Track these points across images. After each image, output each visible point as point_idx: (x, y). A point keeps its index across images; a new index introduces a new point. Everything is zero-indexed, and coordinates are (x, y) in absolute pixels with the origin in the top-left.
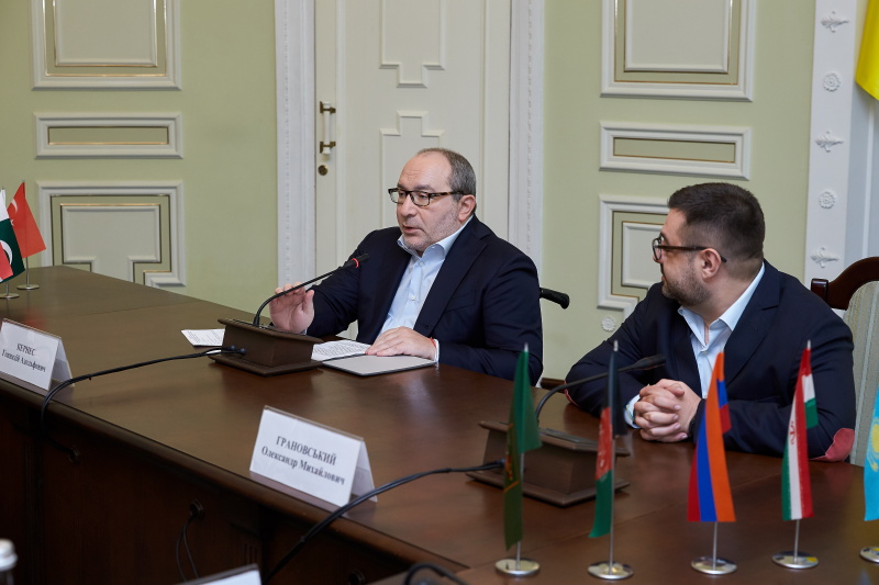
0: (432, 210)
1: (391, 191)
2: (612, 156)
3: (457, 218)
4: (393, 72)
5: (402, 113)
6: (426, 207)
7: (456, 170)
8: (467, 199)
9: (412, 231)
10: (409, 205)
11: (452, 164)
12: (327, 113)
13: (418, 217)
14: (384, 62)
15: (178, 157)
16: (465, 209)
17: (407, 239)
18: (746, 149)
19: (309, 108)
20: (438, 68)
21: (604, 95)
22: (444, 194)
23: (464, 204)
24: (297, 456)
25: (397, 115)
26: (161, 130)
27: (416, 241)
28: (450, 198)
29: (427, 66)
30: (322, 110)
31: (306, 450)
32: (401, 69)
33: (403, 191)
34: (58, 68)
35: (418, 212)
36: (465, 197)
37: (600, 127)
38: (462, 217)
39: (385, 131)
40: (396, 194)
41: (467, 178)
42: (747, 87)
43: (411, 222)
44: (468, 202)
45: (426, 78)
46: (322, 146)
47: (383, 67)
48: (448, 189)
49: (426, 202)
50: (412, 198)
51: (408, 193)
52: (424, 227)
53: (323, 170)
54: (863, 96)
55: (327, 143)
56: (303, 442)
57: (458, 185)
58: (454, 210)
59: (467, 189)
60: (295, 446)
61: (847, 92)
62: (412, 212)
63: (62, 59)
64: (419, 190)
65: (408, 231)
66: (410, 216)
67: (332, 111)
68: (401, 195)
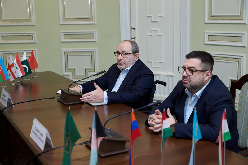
0: (127, 58)
1: (115, 53)
2: (208, 41)
3: (134, 60)
4: (150, 18)
5: (152, 29)
6: (125, 57)
7: (133, 46)
8: (137, 54)
9: (122, 64)
10: (120, 57)
11: (132, 45)
12: (133, 30)
13: (123, 60)
14: (148, 16)
15: (95, 42)
16: (136, 57)
17: (120, 66)
18: (245, 38)
19: (128, 28)
20: (162, 17)
21: (206, 23)
22: (130, 53)
23: (136, 56)
25: (151, 30)
26: (91, 35)
27: (122, 67)
28: (132, 54)
29: (159, 16)
31: (39, 132)
32: (152, 17)
33: (119, 53)
34: (66, 19)
35: (123, 59)
36: (136, 54)
37: (204, 32)
38: (135, 60)
39: (148, 34)
40: (116, 54)
41: (136, 48)
43: (121, 62)
44: (137, 55)
45: (159, 19)
47: (148, 17)
48: (131, 52)
49: (125, 56)
50: (121, 55)
51: (120, 53)
52: (125, 63)
55: (133, 38)
56: (39, 129)
57: (134, 50)
58: (133, 58)
59: (136, 51)
60: (37, 130)
62: (121, 59)
63: (67, 17)
64: (123, 52)
65: (120, 64)
66: (121, 60)
67: (135, 29)
68: (118, 54)
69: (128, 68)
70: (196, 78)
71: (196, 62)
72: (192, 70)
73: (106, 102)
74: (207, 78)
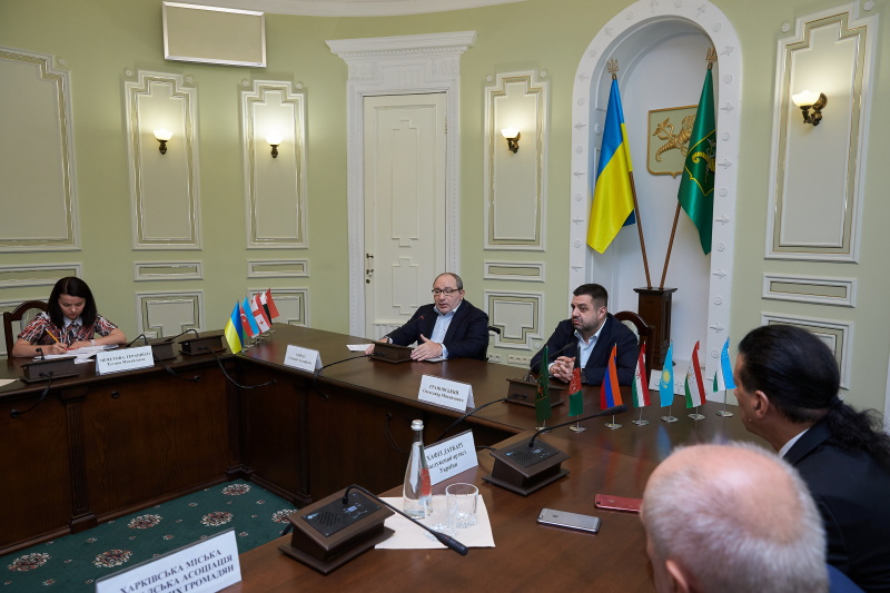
0: (451, 297)
2: (489, 274)
3: (459, 300)
4: (397, 241)
5: (401, 258)
7: (458, 281)
8: (461, 292)
9: (445, 306)
10: (443, 296)
11: (455, 278)
12: (370, 258)
13: (447, 300)
14: (394, 237)
15: (307, 277)
16: (461, 296)
17: (441, 309)
18: (543, 270)
19: (362, 256)
20: (415, 239)
21: (485, 250)
22: (454, 290)
23: (460, 294)
24: (440, 392)
25: (399, 258)
26: (301, 265)
27: (445, 310)
29: (411, 239)
30: (368, 256)
31: (444, 390)
32: (401, 240)
33: (439, 290)
35: (447, 298)
36: (461, 290)
38: (461, 299)
39: (394, 265)
40: (435, 292)
42: (543, 246)
43: (444, 302)
44: (462, 294)
45: (411, 243)
46: (368, 272)
47: (394, 239)
50: (444, 293)
51: (442, 291)
52: (449, 304)
53: (368, 281)
54: (590, 249)
55: (370, 270)
58: (457, 297)
61: (584, 247)
62: (444, 298)
63: (258, 237)
64: (446, 289)
65: (443, 306)
66: (444, 300)
67: (372, 257)
68: (437, 292)
69: (455, 310)
70: (587, 317)
71: (586, 299)
72: (583, 308)
73: (444, 358)
74: (602, 315)
